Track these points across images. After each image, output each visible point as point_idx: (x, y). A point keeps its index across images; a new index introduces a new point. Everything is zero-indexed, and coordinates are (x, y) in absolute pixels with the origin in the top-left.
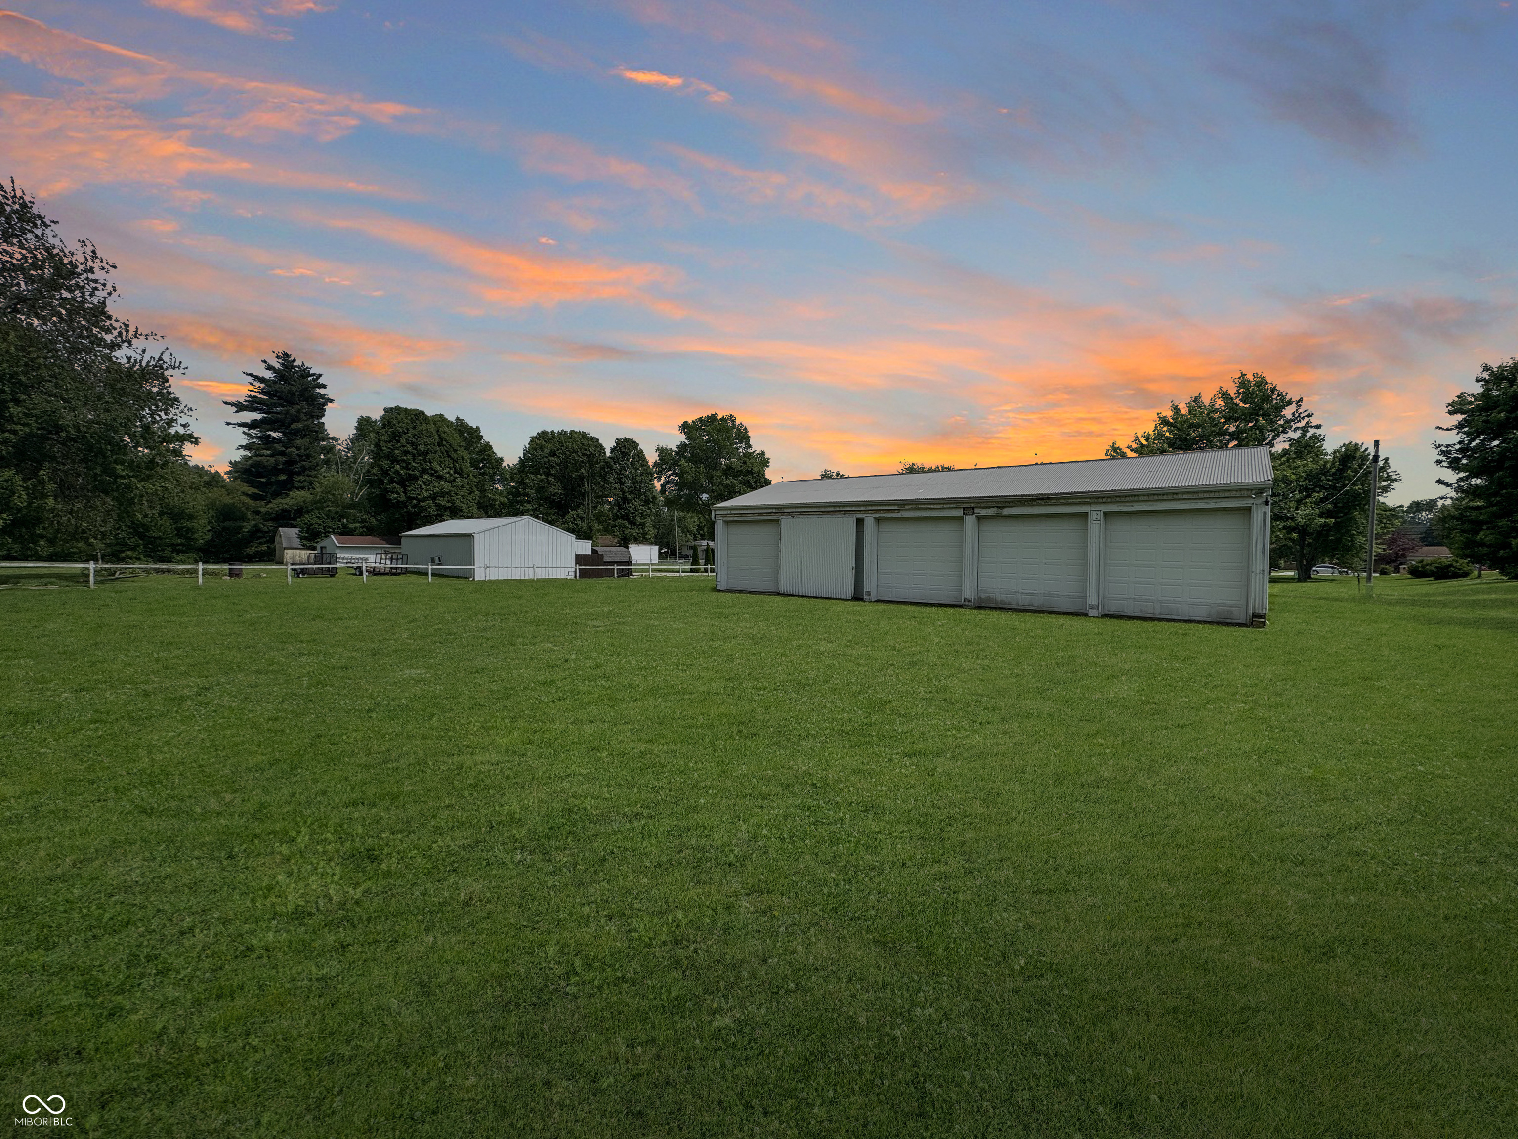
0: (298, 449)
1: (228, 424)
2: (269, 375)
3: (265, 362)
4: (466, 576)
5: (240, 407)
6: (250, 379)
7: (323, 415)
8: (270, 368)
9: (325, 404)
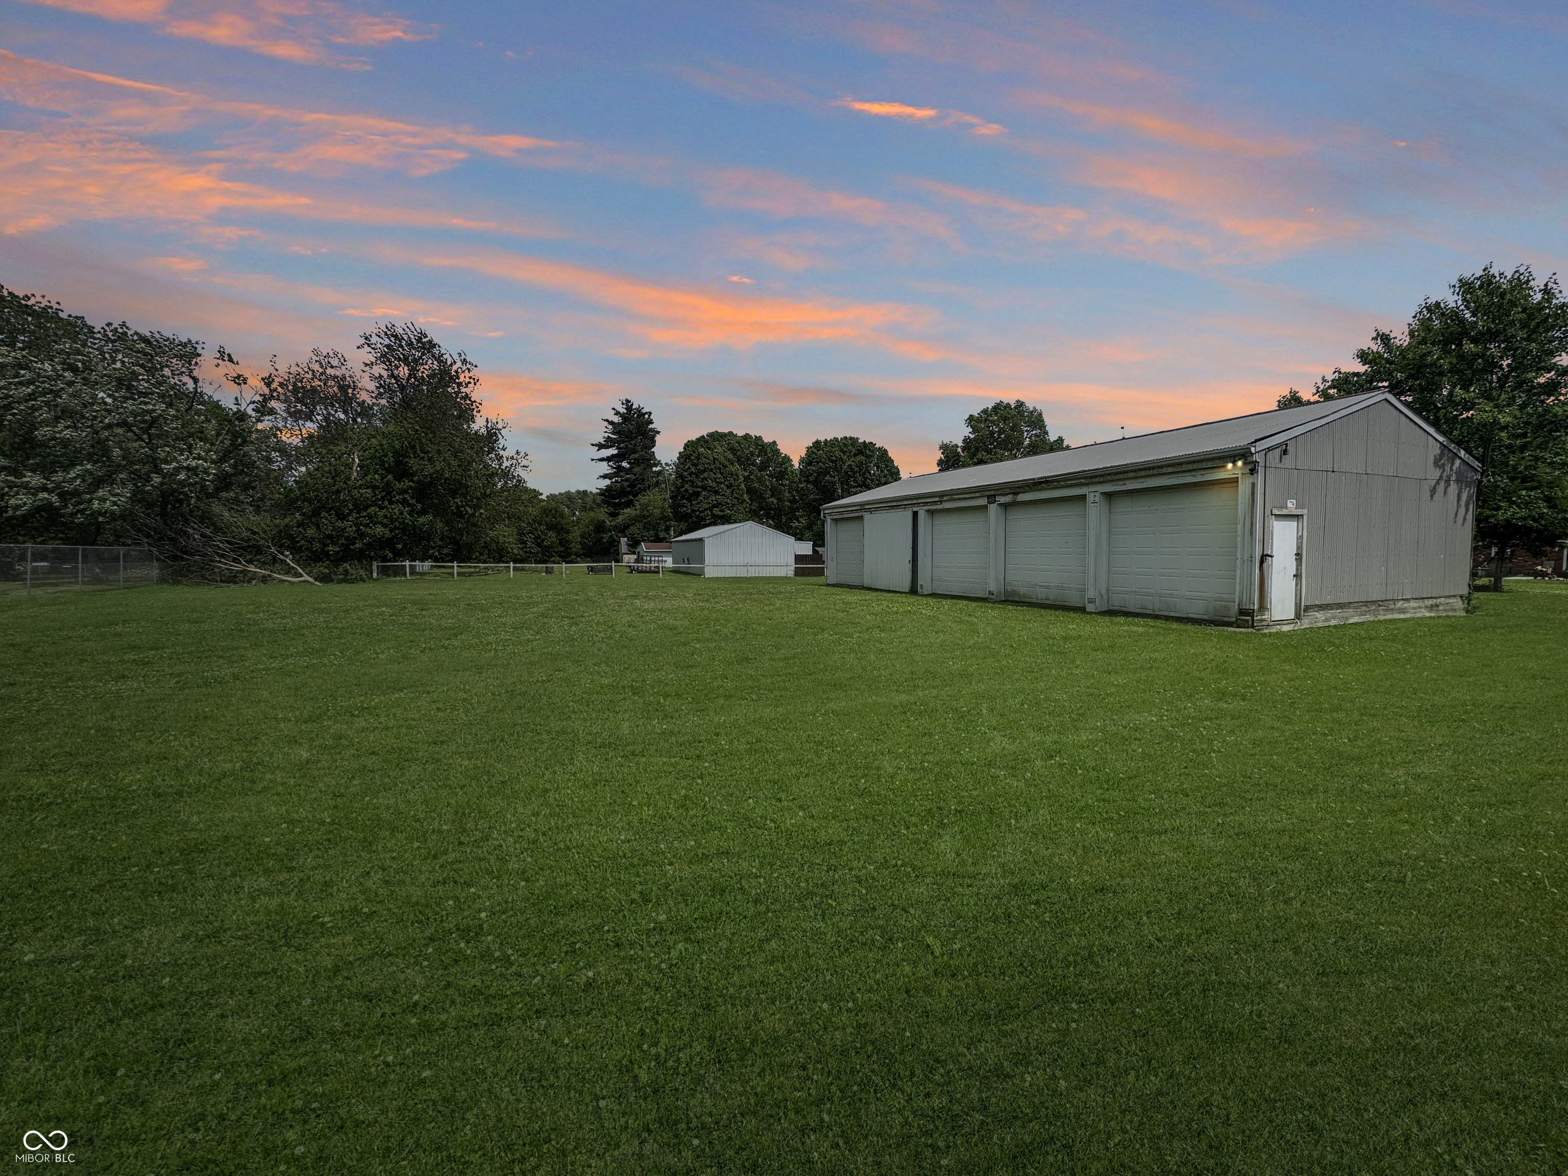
0: (635, 475)
1: (593, 460)
2: (616, 419)
3: (614, 409)
4: (699, 574)
5: (600, 446)
6: (606, 423)
7: (654, 446)
8: (617, 413)
9: (654, 436)
